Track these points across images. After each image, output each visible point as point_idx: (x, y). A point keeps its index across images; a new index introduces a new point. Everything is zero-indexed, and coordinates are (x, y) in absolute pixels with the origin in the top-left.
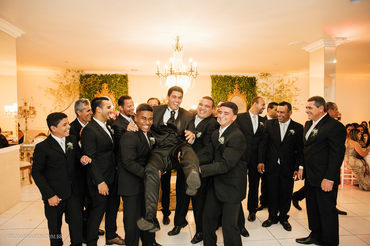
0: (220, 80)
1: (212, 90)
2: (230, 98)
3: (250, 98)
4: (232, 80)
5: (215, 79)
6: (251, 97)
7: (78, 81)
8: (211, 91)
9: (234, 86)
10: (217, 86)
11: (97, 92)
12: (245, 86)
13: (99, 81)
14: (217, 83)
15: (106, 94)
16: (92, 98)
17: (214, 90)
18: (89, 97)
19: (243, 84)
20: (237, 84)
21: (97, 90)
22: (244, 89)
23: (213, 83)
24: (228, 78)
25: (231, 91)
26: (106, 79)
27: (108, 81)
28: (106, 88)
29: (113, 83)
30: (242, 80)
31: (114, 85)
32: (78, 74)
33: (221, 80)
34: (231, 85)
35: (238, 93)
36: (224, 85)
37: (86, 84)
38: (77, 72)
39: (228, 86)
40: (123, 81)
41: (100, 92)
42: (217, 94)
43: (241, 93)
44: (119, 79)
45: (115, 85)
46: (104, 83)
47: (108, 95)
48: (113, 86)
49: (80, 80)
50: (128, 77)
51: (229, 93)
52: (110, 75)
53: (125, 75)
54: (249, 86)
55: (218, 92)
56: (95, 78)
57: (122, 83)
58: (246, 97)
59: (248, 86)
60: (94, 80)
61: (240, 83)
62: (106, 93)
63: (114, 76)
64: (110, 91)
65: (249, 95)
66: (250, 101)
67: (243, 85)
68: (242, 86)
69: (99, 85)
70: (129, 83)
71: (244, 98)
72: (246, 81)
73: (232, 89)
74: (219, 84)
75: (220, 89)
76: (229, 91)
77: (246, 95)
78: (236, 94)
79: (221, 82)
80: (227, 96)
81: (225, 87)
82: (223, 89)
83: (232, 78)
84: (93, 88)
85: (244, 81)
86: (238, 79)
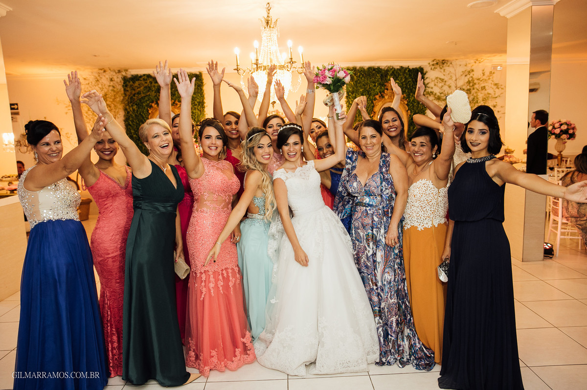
0: (360, 75)
1: (348, 92)
2: (378, 106)
3: (413, 105)
4: (382, 75)
6: (415, 102)
7: (120, 87)
8: (345, 94)
9: (385, 86)
10: (356, 85)
11: (153, 105)
12: (404, 83)
13: (154, 86)
14: (356, 82)
16: (145, 115)
17: (350, 93)
18: (140, 114)
21: (153, 102)
24: (374, 72)
25: (380, 93)
30: (399, 75)
32: (120, 76)
33: (363, 75)
34: (380, 84)
36: (367, 84)
37: (133, 92)
38: (117, 71)
39: (375, 86)
49: (123, 85)
50: (204, 77)
51: (377, 97)
53: (198, 73)
54: (411, 83)
56: (148, 82)
58: (406, 103)
59: (410, 85)
60: (146, 85)
64: (174, 103)
66: (413, 109)
69: (155, 92)
70: (205, 88)
71: (404, 106)
72: (407, 75)
73: (382, 90)
74: (359, 82)
75: (361, 90)
76: (377, 94)
77: (406, 99)
78: (388, 98)
79: (361, 79)
80: (373, 103)
81: (370, 88)
82: (367, 90)
83: (380, 72)
84: (146, 98)
85: (403, 75)
86: (393, 72)
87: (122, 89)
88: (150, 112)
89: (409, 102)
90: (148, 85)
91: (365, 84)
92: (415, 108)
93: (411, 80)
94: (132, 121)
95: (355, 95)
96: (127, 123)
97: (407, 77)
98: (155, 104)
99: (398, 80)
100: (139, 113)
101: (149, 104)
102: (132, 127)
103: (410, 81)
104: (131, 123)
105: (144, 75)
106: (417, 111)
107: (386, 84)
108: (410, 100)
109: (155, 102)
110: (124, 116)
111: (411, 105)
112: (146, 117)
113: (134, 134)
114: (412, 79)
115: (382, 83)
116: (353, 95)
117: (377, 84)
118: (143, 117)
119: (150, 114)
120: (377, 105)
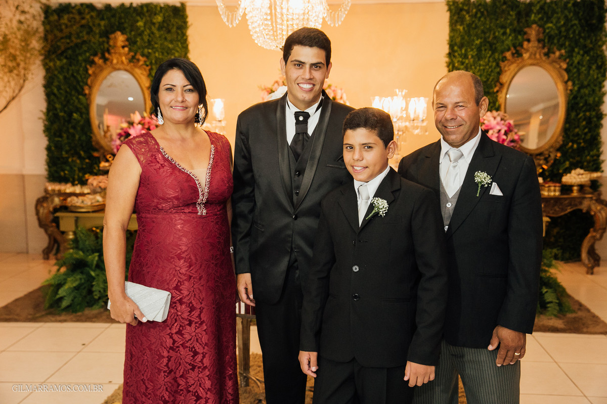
0: (476, 13)
1: (452, 45)
2: (508, 73)
3: (578, 70)
4: (519, 14)
5: (461, 10)
6: (583, 66)
7: (37, 24)
8: (446, 49)
9: (525, 33)
10: (468, 33)
11: (96, 59)
12: (563, 29)
13: (99, 25)
14: (469, 26)
15: (121, 67)
16: (81, 77)
17: (456, 48)
18: (73, 75)
19: (559, 25)
20: (534, 26)
21: (95, 54)
22: (558, 41)
23: (453, 24)
24: (504, 7)
25: (515, 47)
26: (120, 18)
27: (126, 25)
28: (123, 47)
29: (143, 32)
30: (554, 12)
31: (146, 38)
33: (482, 13)
34: (514, 31)
35: (538, 56)
36: (490, 30)
39: (504, 33)
40: (173, 25)
41: (105, 60)
42: (467, 61)
43: (547, 55)
44: (159, 18)
45: (149, 36)
46: (113, 32)
47: (128, 68)
48: (142, 39)
49: (43, 22)
50: (189, 12)
51: (508, 55)
52: (134, 5)
53: (178, 5)
54: (578, 29)
55: (470, 54)
56: (88, 17)
57: (169, 31)
58: (564, 66)
59: (574, 32)
60: (83, 22)
61: (546, 22)
62: (122, 62)
63: (145, 9)
64: (133, 57)
65: (576, 60)
66: (579, 79)
67: (559, 29)
68: (552, 33)
69: (101, 37)
70: (191, 33)
71: (559, 72)
72: (570, 12)
73: (518, 42)
74: (474, 26)
75: (478, 42)
76: (509, 50)
77: (565, 60)
78: (530, 58)
79: (479, 20)
80: (500, 67)
81: (495, 38)
82: (488, 42)
83: (517, 7)
84: (85, 48)
85: (562, 12)
86: (542, 8)
87: (41, 29)
88: (90, 72)
89: (570, 65)
90: (88, 22)
91: (486, 31)
92: (582, 77)
93: (576, 22)
94: (59, 88)
95: (466, 50)
96: (49, 90)
97: (569, 17)
98: (100, 58)
99: (552, 22)
100: (70, 72)
101: (89, 57)
102: (58, 98)
103: (575, 25)
104: (55, 91)
105: (82, 5)
106: (586, 83)
107: (526, 30)
108: (573, 62)
109: (100, 55)
110: (45, 77)
111: (575, 70)
112: (83, 82)
113: (61, 112)
114: (580, 20)
115: (518, 28)
116: (461, 50)
117: (508, 31)
118: (78, 82)
119: (90, 75)
120: (506, 71)
